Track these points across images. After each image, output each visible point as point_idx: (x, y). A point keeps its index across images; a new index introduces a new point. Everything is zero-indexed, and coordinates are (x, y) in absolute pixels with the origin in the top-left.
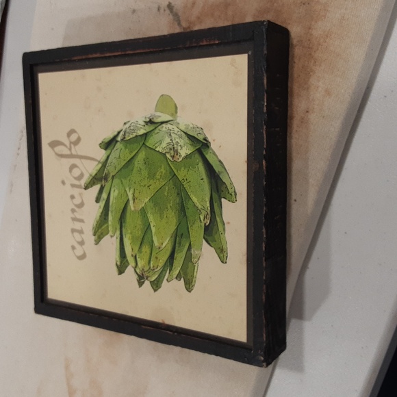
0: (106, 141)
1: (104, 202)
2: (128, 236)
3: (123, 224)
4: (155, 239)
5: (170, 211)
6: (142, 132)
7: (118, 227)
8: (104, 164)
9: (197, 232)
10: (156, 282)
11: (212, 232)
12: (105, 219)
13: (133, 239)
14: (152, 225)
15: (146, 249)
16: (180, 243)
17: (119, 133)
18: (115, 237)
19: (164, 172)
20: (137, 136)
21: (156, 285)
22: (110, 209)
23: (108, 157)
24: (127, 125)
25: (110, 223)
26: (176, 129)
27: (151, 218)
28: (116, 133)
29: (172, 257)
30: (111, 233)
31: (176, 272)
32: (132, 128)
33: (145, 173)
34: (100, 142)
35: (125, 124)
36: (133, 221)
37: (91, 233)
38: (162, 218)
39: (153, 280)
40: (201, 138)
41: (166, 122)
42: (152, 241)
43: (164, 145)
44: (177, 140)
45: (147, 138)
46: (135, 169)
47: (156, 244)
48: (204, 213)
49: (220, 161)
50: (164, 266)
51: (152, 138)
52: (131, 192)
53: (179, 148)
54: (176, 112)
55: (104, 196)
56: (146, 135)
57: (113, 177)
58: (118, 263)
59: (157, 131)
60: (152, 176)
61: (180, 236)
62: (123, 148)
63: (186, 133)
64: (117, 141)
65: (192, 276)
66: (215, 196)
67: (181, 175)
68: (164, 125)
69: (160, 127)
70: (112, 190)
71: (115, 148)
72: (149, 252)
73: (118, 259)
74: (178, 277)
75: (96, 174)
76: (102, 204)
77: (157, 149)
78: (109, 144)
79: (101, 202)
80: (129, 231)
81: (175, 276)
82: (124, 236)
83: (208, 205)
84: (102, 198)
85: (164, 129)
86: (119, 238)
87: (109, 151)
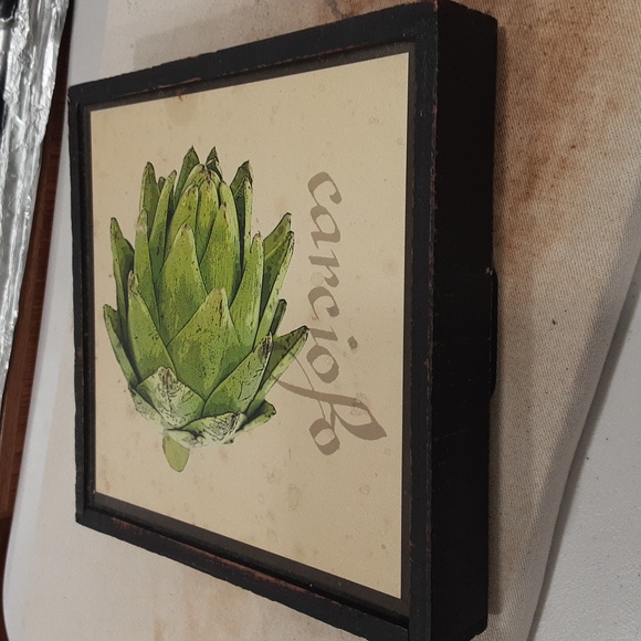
0: (262, 417)
1: (270, 302)
2: (231, 241)
3: (238, 262)
4: (192, 241)
5: (172, 290)
6: (208, 421)
7: (246, 256)
8: (267, 374)
9: (142, 260)
10: (191, 165)
11: (127, 263)
12: (269, 268)
13: (223, 235)
14: (196, 263)
15: (205, 221)
16: (160, 239)
17: (241, 428)
18: (252, 235)
19: (179, 353)
20: (215, 416)
21: (191, 159)
22: (260, 289)
23: (260, 388)
24: (228, 437)
25: (261, 262)
26: (165, 416)
27: (197, 276)
28: (246, 428)
29: (170, 214)
30: (260, 241)
31: (165, 190)
32: (222, 431)
33: (205, 354)
34: (273, 417)
35: (232, 441)
36: (224, 269)
37: (296, 237)
38: (183, 278)
39: (196, 168)
40: (138, 398)
41: (176, 429)
42: (195, 236)
43: (179, 394)
44: (163, 399)
45: (200, 409)
46: (218, 361)
47: (190, 233)
48: (134, 289)
49: (119, 361)
50: (180, 195)
51: (195, 409)
52: (224, 320)
53: (161, 387)
54: (164, 440)
55: (269, 314)
56: (202, 416)
57: (253, 350)
58: (248, 184)
59: (188, 418)
60: (195, 347)
61: (160, 251)
62: (235, 400)
63: (154, 407)
64: (245, 413)
65: (146, 189)
66: (123, 314)
67: (159, 347)
68: (179, 425)
69: (184, 424)
70: (255, 325)
71: (248, 401)
72: (201, 216)
73: (248, 191)
74: (162, 181)
75: (283, 357)
76: (274, 299)
77: (188, 389)
78: (259, 410)
79: (277, 301)
80: (229, 249)
81: (166, 184)
82: (238, 239)
83: (130, 301)
84: (274, 309)
85: (179, 419)
86: (247, 233)
87: (259, 397)
